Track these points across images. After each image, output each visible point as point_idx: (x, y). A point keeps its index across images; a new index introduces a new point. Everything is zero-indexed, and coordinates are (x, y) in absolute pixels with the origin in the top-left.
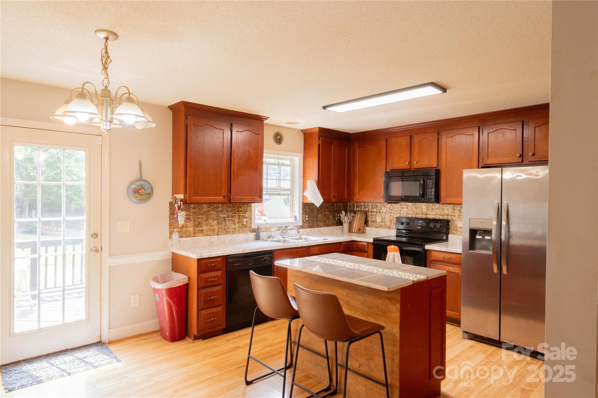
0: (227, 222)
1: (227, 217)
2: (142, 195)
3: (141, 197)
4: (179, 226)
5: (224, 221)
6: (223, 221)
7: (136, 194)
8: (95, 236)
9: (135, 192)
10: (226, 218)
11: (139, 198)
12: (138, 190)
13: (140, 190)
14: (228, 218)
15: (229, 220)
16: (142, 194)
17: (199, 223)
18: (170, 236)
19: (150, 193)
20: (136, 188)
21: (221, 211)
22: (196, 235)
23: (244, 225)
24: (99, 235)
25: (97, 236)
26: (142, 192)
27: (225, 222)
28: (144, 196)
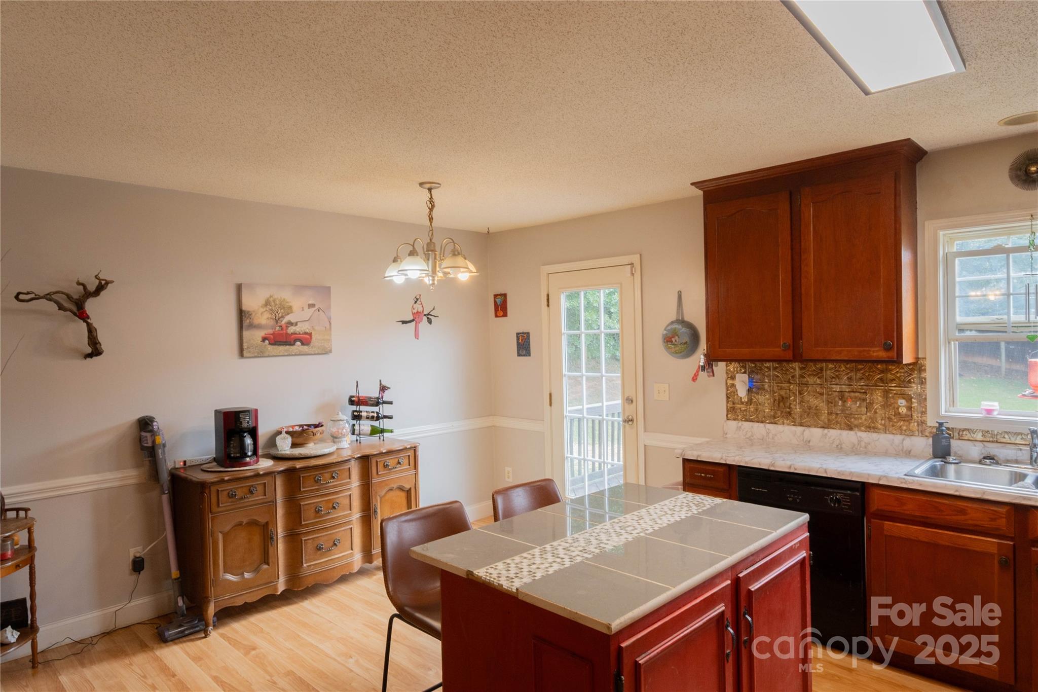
0: (849, 404)
1: (849, 392)
2: (676, 345)
3: (676, 349)
4: (743, 400)
5: (841, 399)
6: (837, 399)
7: (669, 343)
8: (629, 400)
9: (667, 341)
10: (847, 394)
11: (673, 350)
12: (671, 338)
13: (673, 337)
14: (852, 394)
15: (855, 399)
16: (676, 343)
17: (781, 399)
18: (727, 416)
19: (687, 342)
20: (668, 335)
21: (834, 378)
22: (777, 422)
23: (899, 413)
24: (634, 401)
25: (632, 401)
26: (676, 341)
27: (844, 402)
28: (680, 347)
